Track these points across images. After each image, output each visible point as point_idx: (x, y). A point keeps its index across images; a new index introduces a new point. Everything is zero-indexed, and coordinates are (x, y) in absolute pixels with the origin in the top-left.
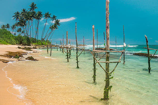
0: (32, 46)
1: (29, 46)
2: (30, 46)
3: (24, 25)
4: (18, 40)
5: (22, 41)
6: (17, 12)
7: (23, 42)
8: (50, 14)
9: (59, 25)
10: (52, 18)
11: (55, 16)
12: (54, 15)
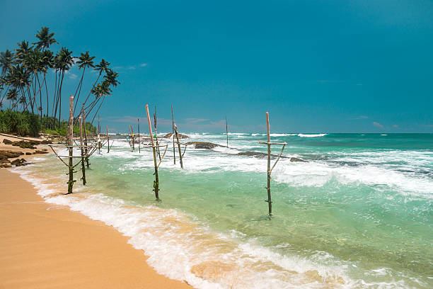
0: (42, 137)
1: (34, 137)
2: (38, 136)
3: (23, 84)
4: (6, 123)
5: (17, 124)
6: (5, 52)
7: (18, 127)
8: (93, 57)
9: (116, 85)
10: (98, 66)
11: (106, 61)
12: (103, 60)
